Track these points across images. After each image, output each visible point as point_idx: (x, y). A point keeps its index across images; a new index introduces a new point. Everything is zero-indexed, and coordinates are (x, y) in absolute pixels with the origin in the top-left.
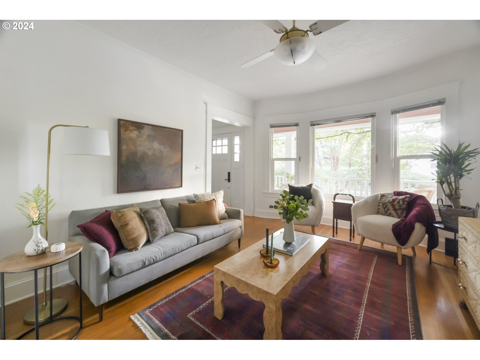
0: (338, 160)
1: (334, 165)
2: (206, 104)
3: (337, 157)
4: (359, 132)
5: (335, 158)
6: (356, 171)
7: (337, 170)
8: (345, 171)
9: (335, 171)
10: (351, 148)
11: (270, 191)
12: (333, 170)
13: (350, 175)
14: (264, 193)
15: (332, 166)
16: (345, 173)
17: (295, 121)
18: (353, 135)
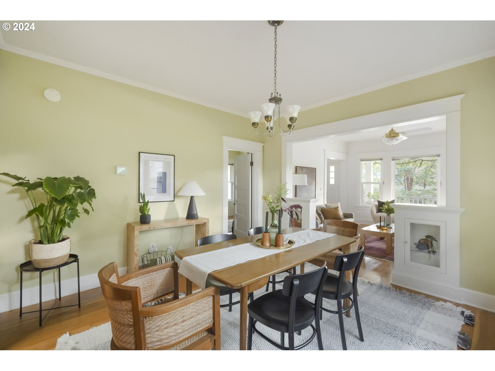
0: (412, 181)
1: (408, 185)
2: (324, 150)
3: (411, 178)
4: (432, 159)
5: (409, 178)
6: (431, 192)
7: (411, 190)
8: (420, 191)
9: (409, 192)
10: (426, 170)
11: (360, 205)
12: (407, 190)
13: (425, 194)
14: (356, 206)
15: (405, 187)
16: (420, 192)
17: (381, 157)
18: (426, 162)
